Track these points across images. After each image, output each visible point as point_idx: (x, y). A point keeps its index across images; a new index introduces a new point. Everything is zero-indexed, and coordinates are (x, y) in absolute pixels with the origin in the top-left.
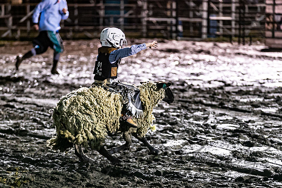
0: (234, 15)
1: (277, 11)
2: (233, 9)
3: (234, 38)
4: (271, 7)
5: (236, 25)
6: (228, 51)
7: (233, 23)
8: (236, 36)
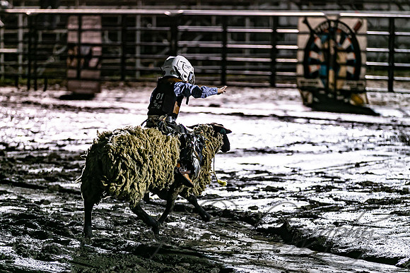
0: (21, 45)
1: (84, 40)
2: (21, 38)
3: (21, 80)
4: (75, 34)
5: (24, 60)
6: (12, 99)
7: (20, 57)
8: (24, 76)
